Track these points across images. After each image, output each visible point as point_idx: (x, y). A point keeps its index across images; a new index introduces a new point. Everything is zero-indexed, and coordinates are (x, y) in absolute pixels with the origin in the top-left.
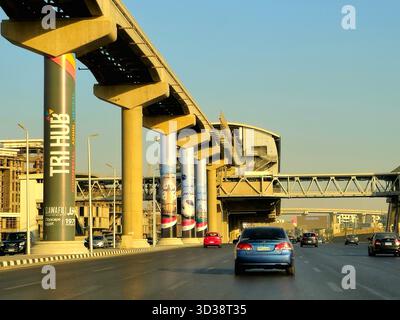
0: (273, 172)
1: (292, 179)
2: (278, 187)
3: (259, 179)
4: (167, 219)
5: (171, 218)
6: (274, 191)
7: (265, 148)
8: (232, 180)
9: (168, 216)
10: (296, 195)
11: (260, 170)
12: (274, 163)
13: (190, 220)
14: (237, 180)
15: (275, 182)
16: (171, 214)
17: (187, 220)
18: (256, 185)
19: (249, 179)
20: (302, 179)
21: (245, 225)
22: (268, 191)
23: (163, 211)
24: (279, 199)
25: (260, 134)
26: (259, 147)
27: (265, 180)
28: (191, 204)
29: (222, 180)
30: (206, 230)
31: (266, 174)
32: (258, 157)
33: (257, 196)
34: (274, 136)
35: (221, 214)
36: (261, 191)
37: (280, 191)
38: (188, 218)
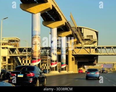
0: (95, 45)
1: (103, 48)
2: (97, 51)
3: (89, 48)
4: (35, 60)
5: (37, 60)
6: (96, 52)
7: (92, 36)
8: (79, 48)
9: (35, 59)
10: (104, 54)
11: (90, 44)
12: (95, 42)
13: (54, 62)
14: (81, 48)
15: (96, 49)
16: (37, 58)
17: (53, 62)
18: (88, 50)
19: (86, 48)
20: (107, 48)
21: (85, 66)
22: (93, 52)
23: (32, 56)
24: (97, 56)
26: (90, 36)
27: (92, 48)
28: (56, 55)
29: (74, 48)
30: (65, 67)
31: (92, 46)
32: (89, 39)
33: (88, 54)
34: (95, 31)
35: (74, 62)
36: (90, 52)
37: (98, 53)
38: (53, 61)
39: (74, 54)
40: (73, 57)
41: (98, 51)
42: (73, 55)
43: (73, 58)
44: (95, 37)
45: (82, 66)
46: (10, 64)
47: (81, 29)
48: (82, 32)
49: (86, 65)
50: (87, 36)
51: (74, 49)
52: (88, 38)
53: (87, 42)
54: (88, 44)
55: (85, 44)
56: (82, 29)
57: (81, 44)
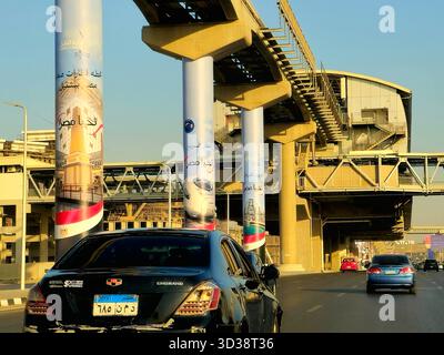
0: (400, 149)
1: (433, 161)
3: (374, 161)
6: (402, 182)
7: (385, 112)
8: (325, 162)
11: (376, 148)
12: (400, 137)
13: (203, 224)
14: (335, 162)
15: (402, 168)
18: (368, 171)
19: (358, 162)
21: (359, 244)
22: (389, 181)
24: (408, 196)
25: (375, 88)
26: (375, 111)
27: (383, 163)
28: (208, 187)
29: (307, 163)
31: (386, 152)
32: (372, 127)
33: (371, 189)
34: (399, 91)
36: (377, 181)
37: (411, 183)
39: (308, 189)
40: (304, 202)
41: (411, 175)
42: (302, 195)
44: (397, 117)
45: (343, 242)
47: (335, 81)
48: (343, 96)
49: (363, 240)
50: (363, 111)
51: (307, 168)
52: (369, 120)
53: (362, 138)
54: (367, 146)
55: (355, 147)
56: (343, 80)
57: (336, 148)
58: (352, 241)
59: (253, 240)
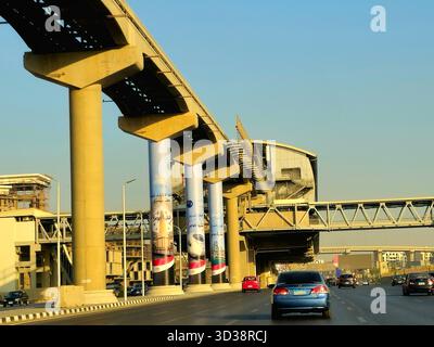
0: (309, 199)
1: (333, 207)
2: (315, 217)
3: (292, 208)
4: (161, 260)
5: (166, 258)
6: (311, 223)
7: (298, 170)
8: (258, 210)
9: (162, 255)
10: (336, 226)
11: (292, 198)
12: (309, 189)
14: (265, 210)
15: (312, 212)
16: (166, 253)
17: (195, 261)
18: (288, 215)
19: (280, 209)
20: (346, 206)
21: (278, 266)
22: (303, 223)
24: (317, 232)
25: (291, 153)
26: (291, 170)
27: (299, 210)
28: (201, 239)
30: (224, 273)
31: (300, 201)
32: (290, 182)
33: (290, 228)
34: (308, 156)
35: (245, 253)
36: (295, 223)
37: (318, 223)
38: (196, 258)
40: (243, 238)
41: (318, 217)
42: (241, 234)
43: (241, 242)
44: (307, 174)
45: (267, 266)
46: (41, 270)
49: (282, 262)
50: (283, 170)
51: (246, 215)
52: (287, 177)
53: (283, 189)
54: (286, 196)
55: (278, 197)
57: (264, 197)
58: (273, 264)
59: (218, 268)
